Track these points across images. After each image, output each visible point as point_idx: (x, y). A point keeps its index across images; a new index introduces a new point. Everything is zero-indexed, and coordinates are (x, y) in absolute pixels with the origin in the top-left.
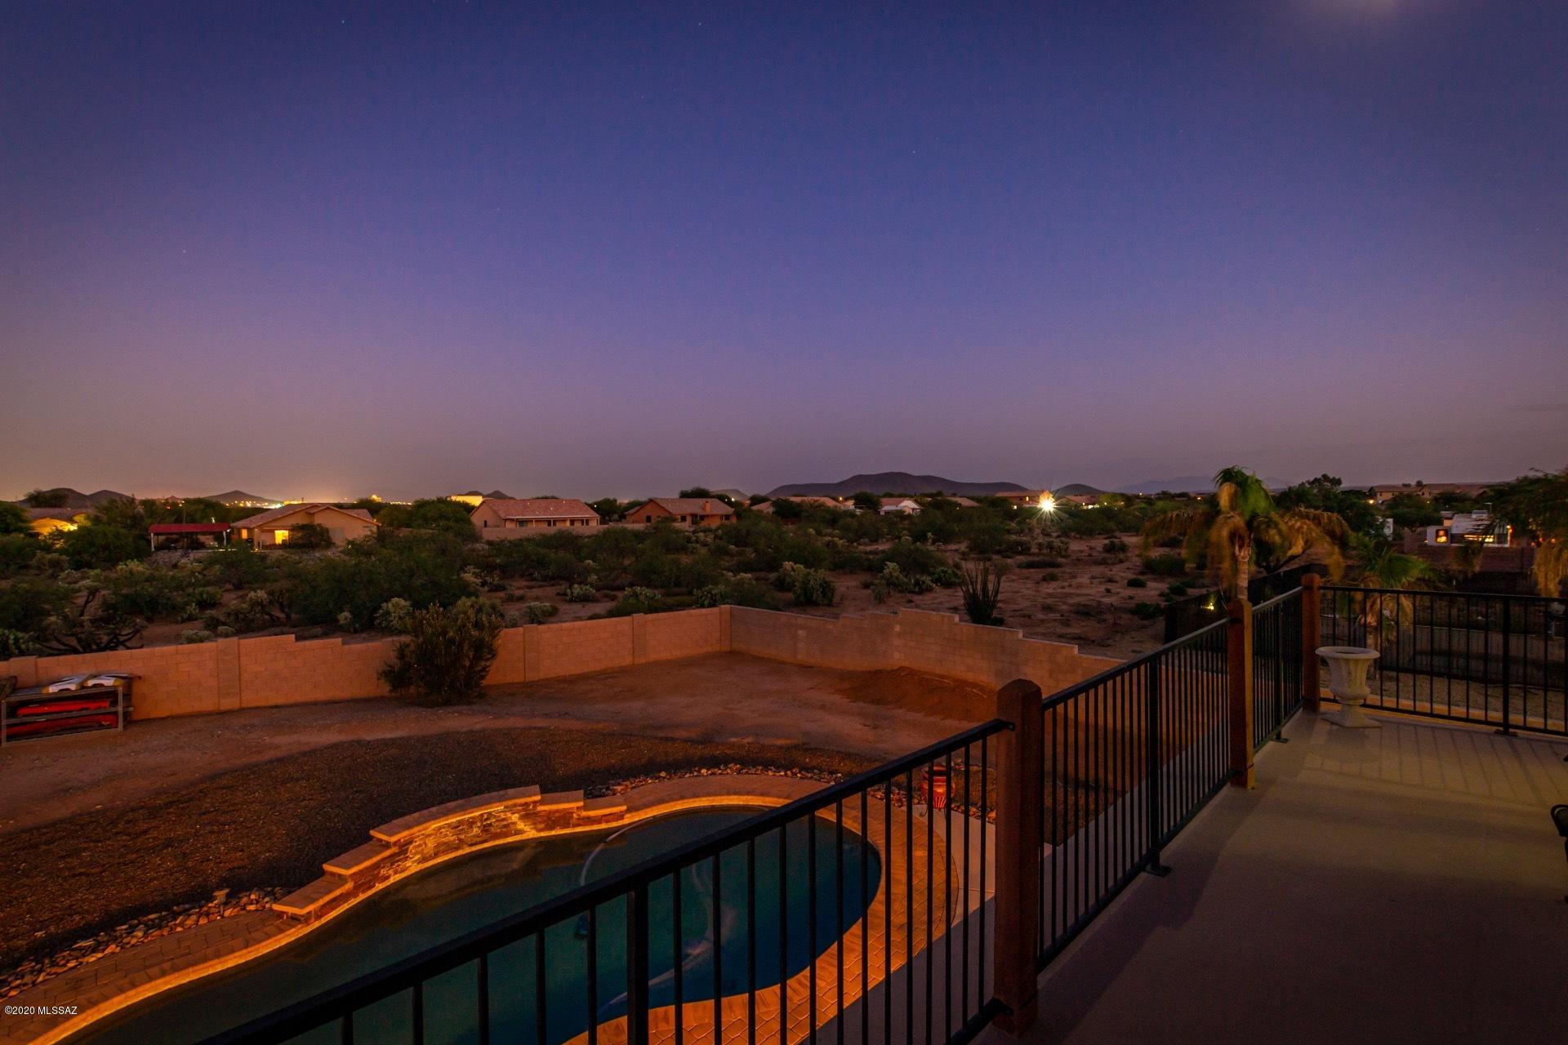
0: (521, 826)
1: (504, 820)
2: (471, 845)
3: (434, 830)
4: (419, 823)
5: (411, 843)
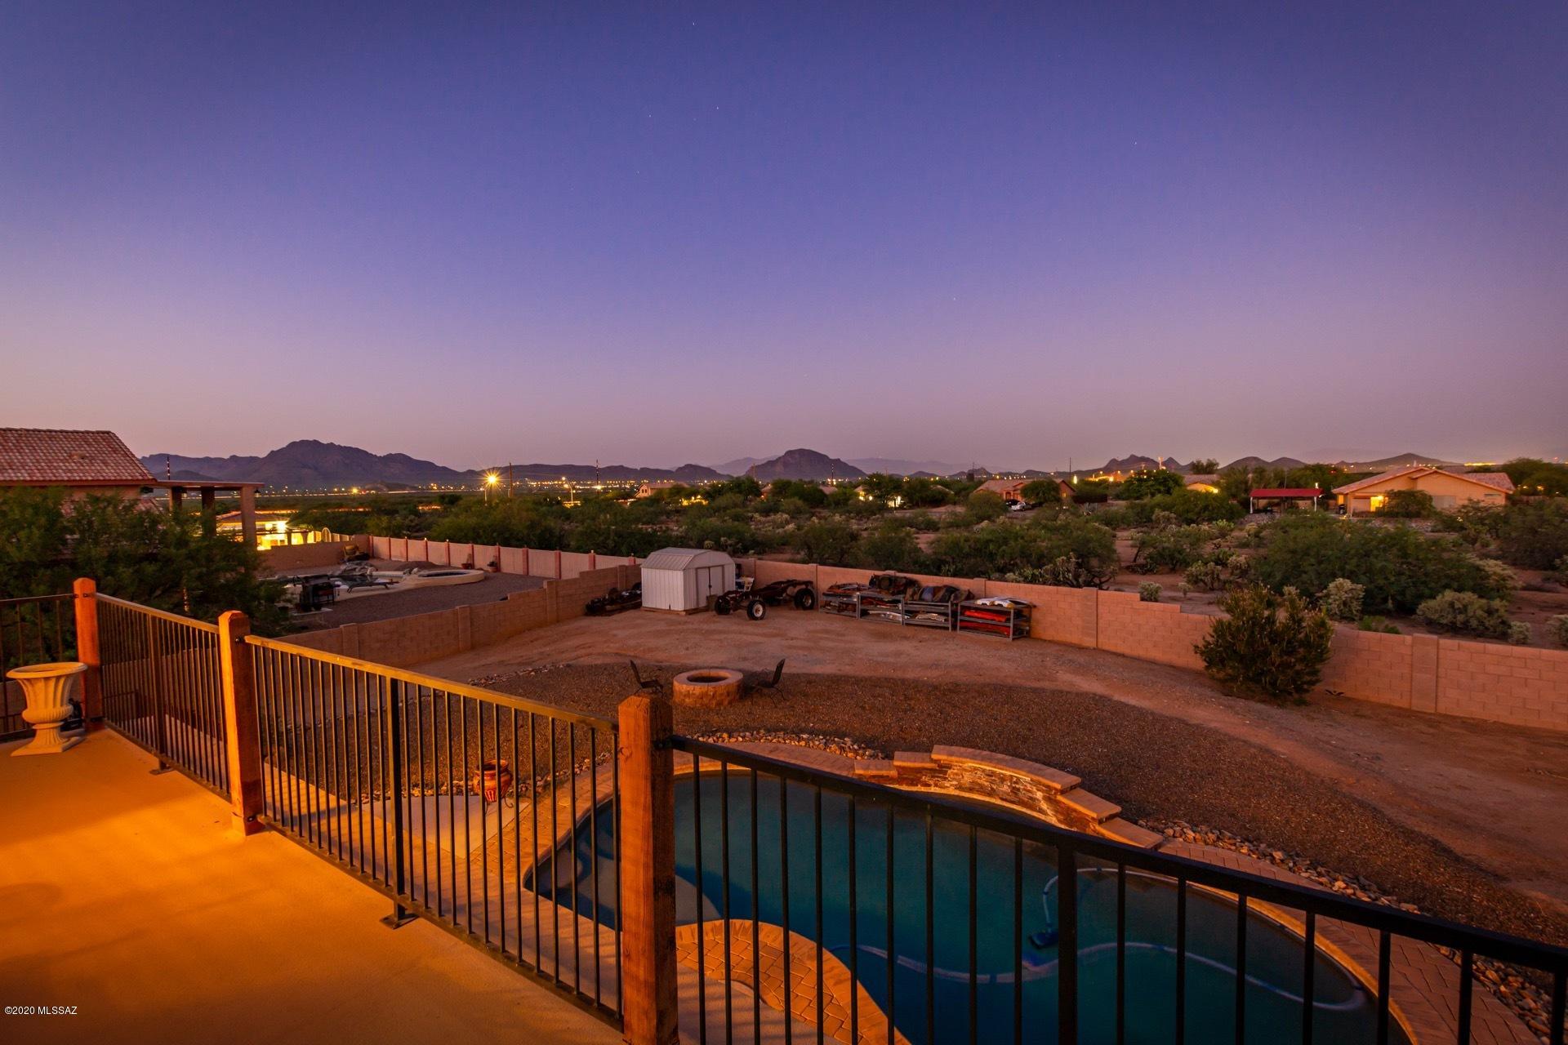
0: (1044, 806)
1: (1029, 791)
2: (1002, 799)
3: (970, 767)
4: (961, 755)
5: (950, 768)
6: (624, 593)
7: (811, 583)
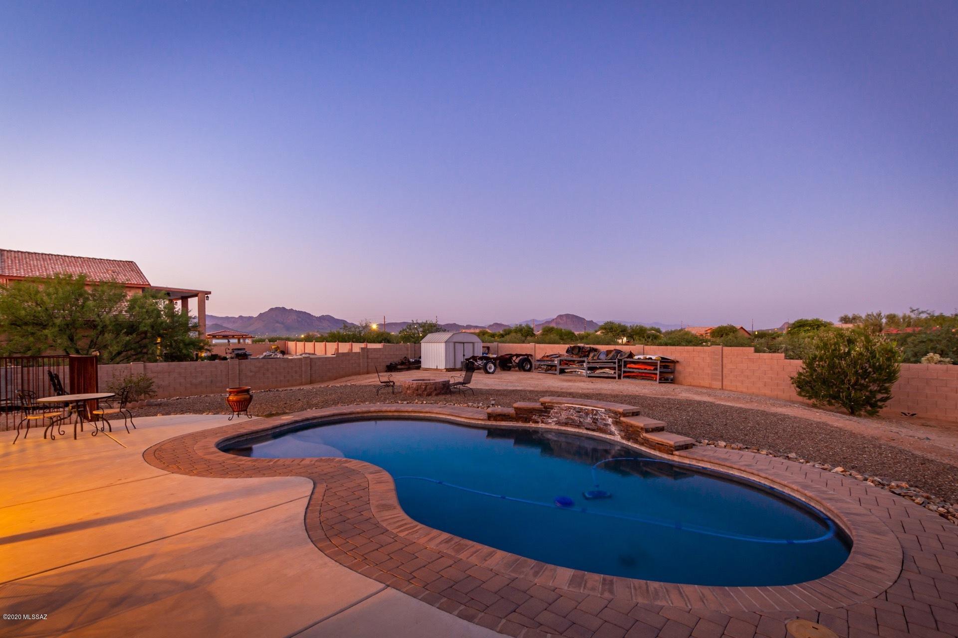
0: (613, 428)
1: (604, 419)
2: (587, 429)
3: (566, 407)
5: (552, 409)
6: (411, 360)
7: (531, 355)
